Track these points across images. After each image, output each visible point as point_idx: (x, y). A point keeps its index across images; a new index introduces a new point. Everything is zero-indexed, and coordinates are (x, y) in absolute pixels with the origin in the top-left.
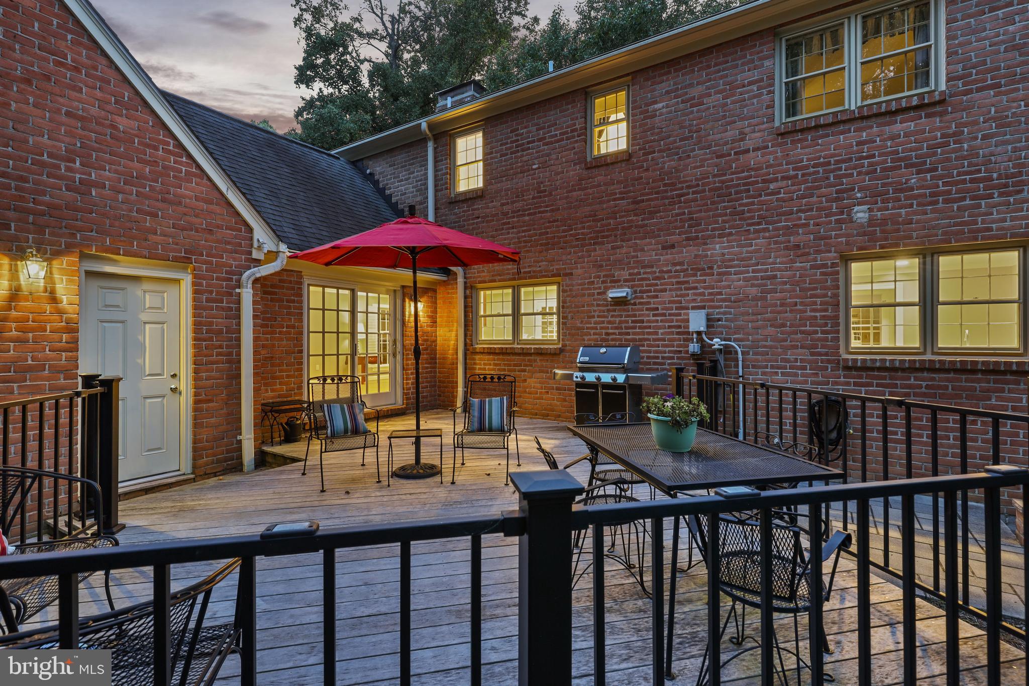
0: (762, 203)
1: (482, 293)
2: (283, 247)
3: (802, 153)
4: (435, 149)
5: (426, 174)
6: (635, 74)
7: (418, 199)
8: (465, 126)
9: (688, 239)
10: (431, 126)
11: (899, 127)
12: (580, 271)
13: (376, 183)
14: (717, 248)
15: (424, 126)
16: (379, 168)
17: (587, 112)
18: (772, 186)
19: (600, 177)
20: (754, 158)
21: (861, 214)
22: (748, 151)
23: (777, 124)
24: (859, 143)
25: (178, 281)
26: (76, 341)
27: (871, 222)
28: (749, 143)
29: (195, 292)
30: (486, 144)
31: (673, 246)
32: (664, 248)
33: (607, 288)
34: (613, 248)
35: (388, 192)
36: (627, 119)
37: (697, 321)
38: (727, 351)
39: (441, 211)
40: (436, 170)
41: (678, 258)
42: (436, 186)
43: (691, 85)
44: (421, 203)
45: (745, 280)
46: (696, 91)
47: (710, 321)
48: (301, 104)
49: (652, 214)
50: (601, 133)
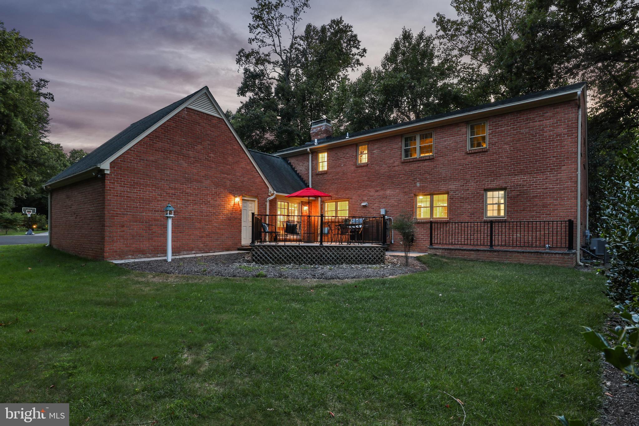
0: (398, 180)
1: (326, 204)
2: (275, 192)
3: (407, 168)
4: (312, 157)
5: (309, 165)
6: (369, 141)
7: (306, 172)
8: (322, 150)
9: (381, 189)
10: (310, 149)
11: (426, 164)
12: (354, 197)
13: (292, 166)
14: (388, 192)
15: (308, 150)
16: (292, 161)
17: (357, 151)
18: (400, 176)
19: (360, 170)
20: (397, 168)
21: (418, 184)
22: (395, 166)
23: (402, 160)
24: (418, 167)
25: (254, 201)
26: (241, 213)
27: (420, 186)
28: (395, 164)
29: (258, 203)
30: (328, 157)
31: (378, 191)
32: (376, 191)
33: (361, 203)
34: (363, 191)
35: (296, 169)
36: (368, 153)
37: (383, 212)
38: (390, 220)
39: (313, 177)
40: (312, 164)
41: (379, 194)
42: (312, 169)
43: (382, 147)
44: (307, 174)
45: (395, 200)
46: (384, 149)
47: (386, 212)
48: (241, 105)
49: (373, 182)
50: (361, 156)
